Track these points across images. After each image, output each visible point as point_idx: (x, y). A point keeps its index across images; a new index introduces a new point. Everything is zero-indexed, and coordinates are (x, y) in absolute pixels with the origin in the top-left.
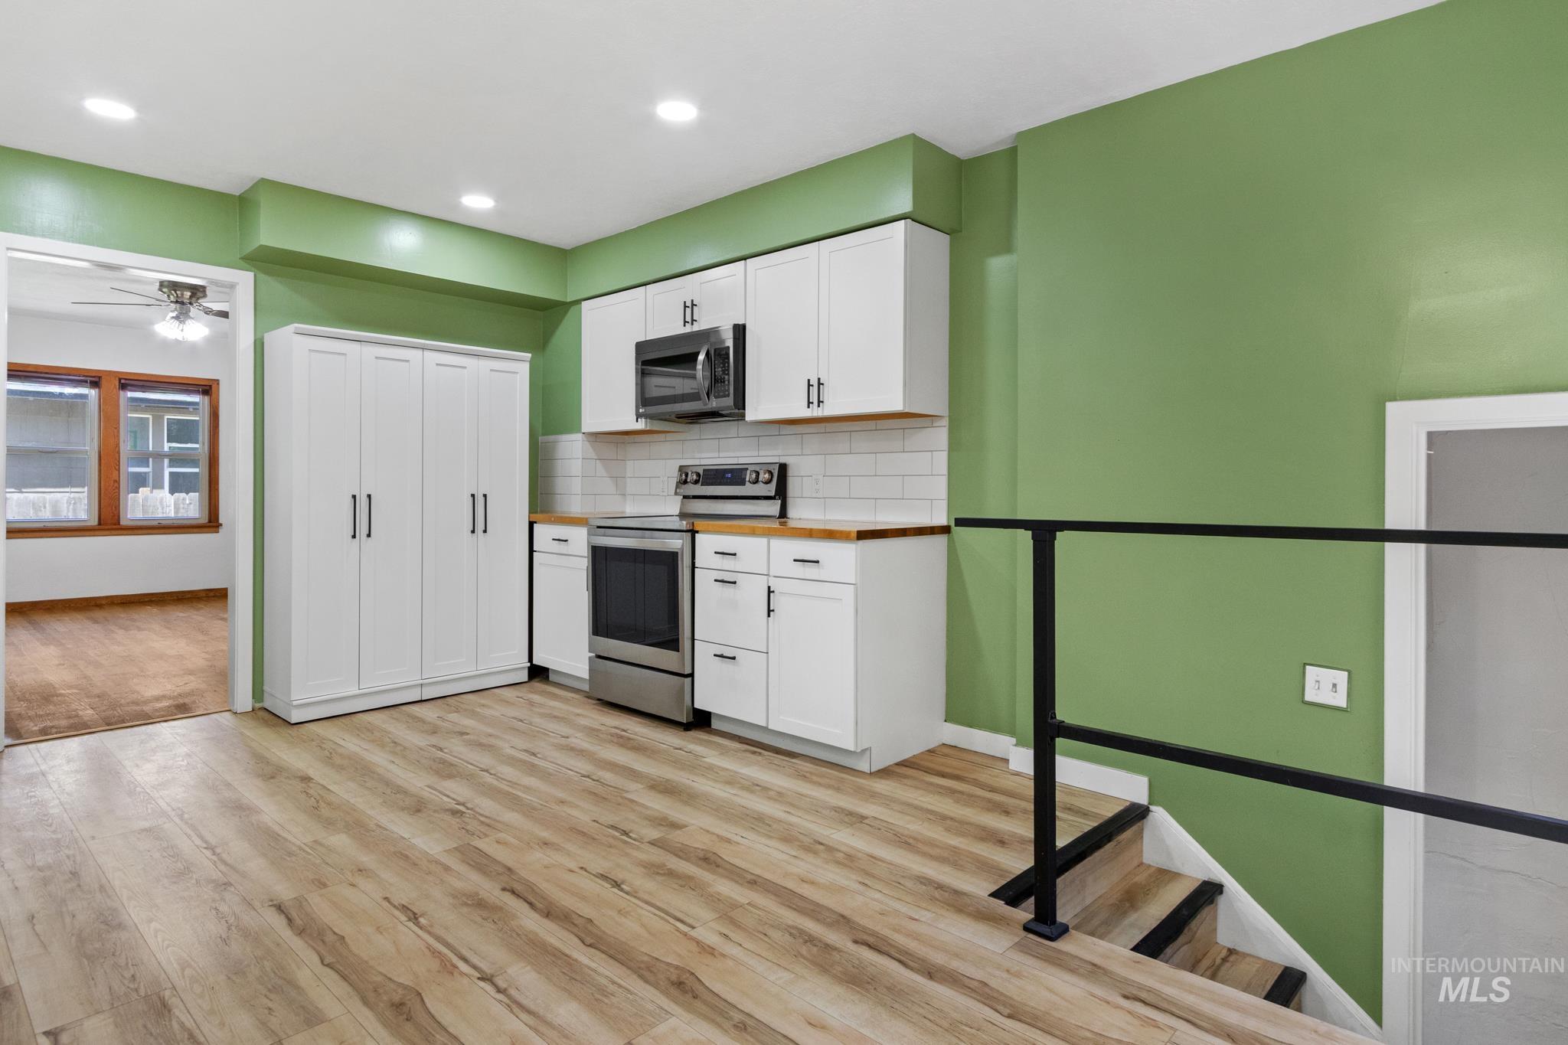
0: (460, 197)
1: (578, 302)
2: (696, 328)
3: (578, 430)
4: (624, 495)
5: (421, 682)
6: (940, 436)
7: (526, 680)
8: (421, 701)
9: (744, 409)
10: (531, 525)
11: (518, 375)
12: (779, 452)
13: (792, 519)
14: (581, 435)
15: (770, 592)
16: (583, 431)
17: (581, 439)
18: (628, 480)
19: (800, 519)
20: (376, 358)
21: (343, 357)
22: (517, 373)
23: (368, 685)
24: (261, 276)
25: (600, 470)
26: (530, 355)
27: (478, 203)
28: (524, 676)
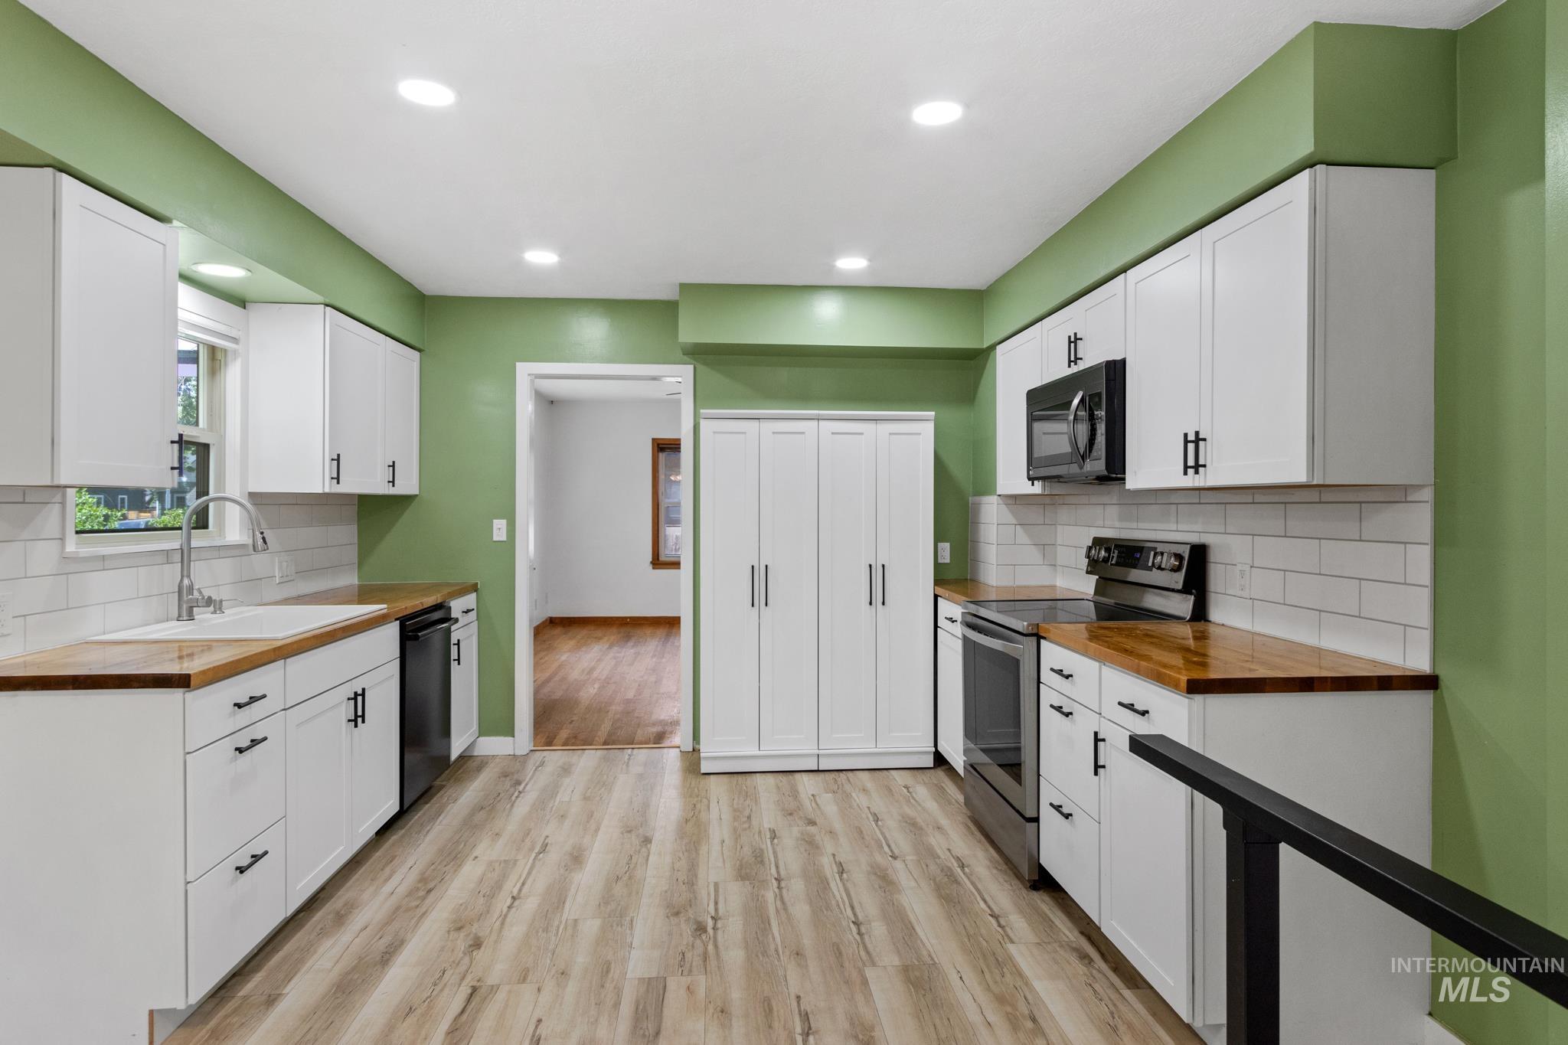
0: (834, 261)
1: (993, 347)
2: (1082, 366)
3: (994, 491)
4: (1055, 565)
5: (817, 752)
6: (1420, 519)
7: (932, 766)
8: (818, 771)
9: (1125, 474)
10: (936, 597)
11: (921, 436)
12: (1198, 527)
13: (1214, 623)
14: (996, 497)
15: (1097, 739)
16: (998, 494)
17: (996, 503)
18: (1059, 547)
19: (1223, 625)
20: (774, 433)
21: (744, 435)
22: (920, 434)
23: (768, 749)
24: (700, 367)
25: (1022, 536)
26: (933, 413)
27: (852, 264)
28: (929, 761)
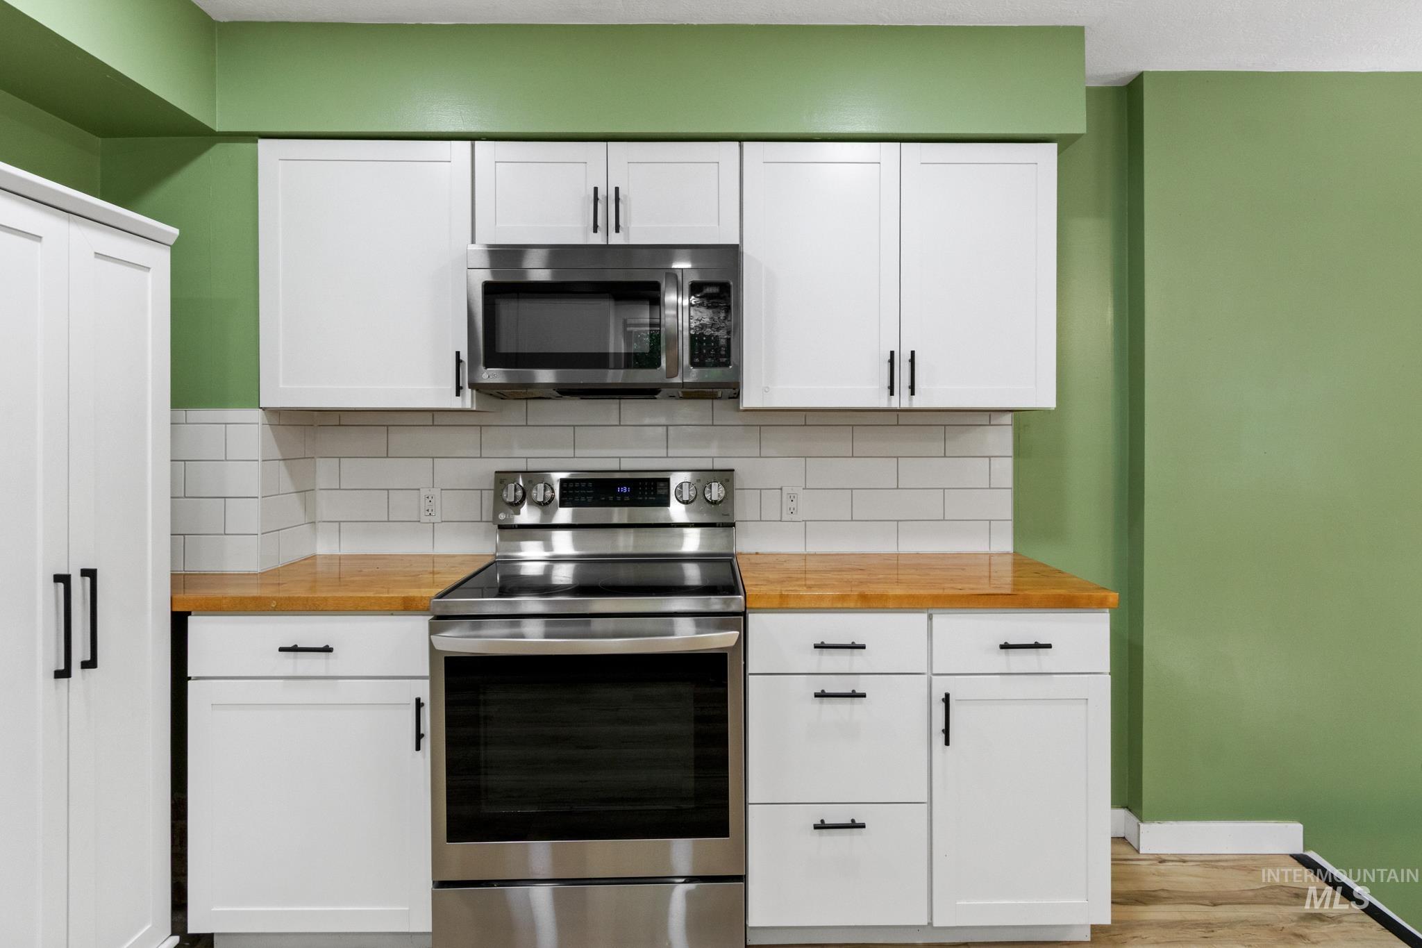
2: (616, 239)
3: (252, 399)
4: (314, 523)
9: (740, 387)
11: (149, 275)
14: (257, 412)
16: (264, 404)
17: (257, 420)
19: (757, 553)
22: (149, 269)
26: (177, 232)
